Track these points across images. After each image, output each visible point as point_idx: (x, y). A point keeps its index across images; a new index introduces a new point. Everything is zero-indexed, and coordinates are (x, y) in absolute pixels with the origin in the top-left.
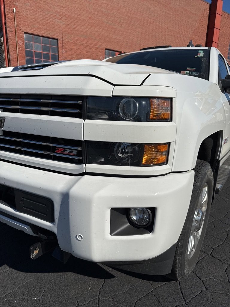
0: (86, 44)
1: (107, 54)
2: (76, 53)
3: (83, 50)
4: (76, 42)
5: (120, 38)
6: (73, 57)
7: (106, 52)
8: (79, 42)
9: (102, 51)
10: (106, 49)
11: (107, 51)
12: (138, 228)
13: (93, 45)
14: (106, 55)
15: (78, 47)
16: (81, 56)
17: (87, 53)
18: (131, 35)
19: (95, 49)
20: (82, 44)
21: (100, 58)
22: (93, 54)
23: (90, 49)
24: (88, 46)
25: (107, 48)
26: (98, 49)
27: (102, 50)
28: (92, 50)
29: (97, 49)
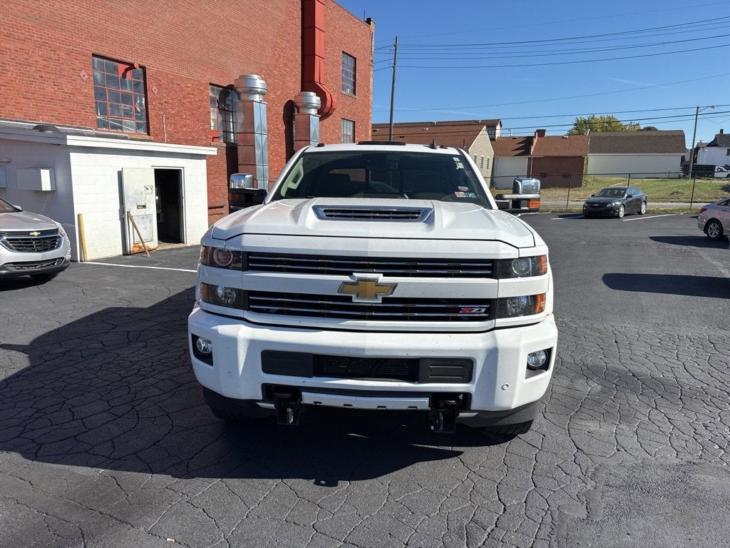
0: (42, 39)
1: (96, 66)
2: (13, 59)
3: (33, 52)
4: (13, 31)
5: (126, 33)
6: (6, 70)
7: (93, 61)
8: (22, 33)
9: (85, 58)
10: (94, 55)
11: (96, 59)
12: (535, 370)
13: (60, 43)
14: (94, 68)
15: (20, 46)
16: (28, 68)
17: (44, 62)
18: (151, 26)
19: (66, 54)
20: (28, 39)
21: (81, 75)
22: (62, 64)
23: (52, 52)
24: (47, 43)
25: (96, 52)
26: (72, 52)
27: (84, 56)
28: (59, 55)
29: (69, 53)
